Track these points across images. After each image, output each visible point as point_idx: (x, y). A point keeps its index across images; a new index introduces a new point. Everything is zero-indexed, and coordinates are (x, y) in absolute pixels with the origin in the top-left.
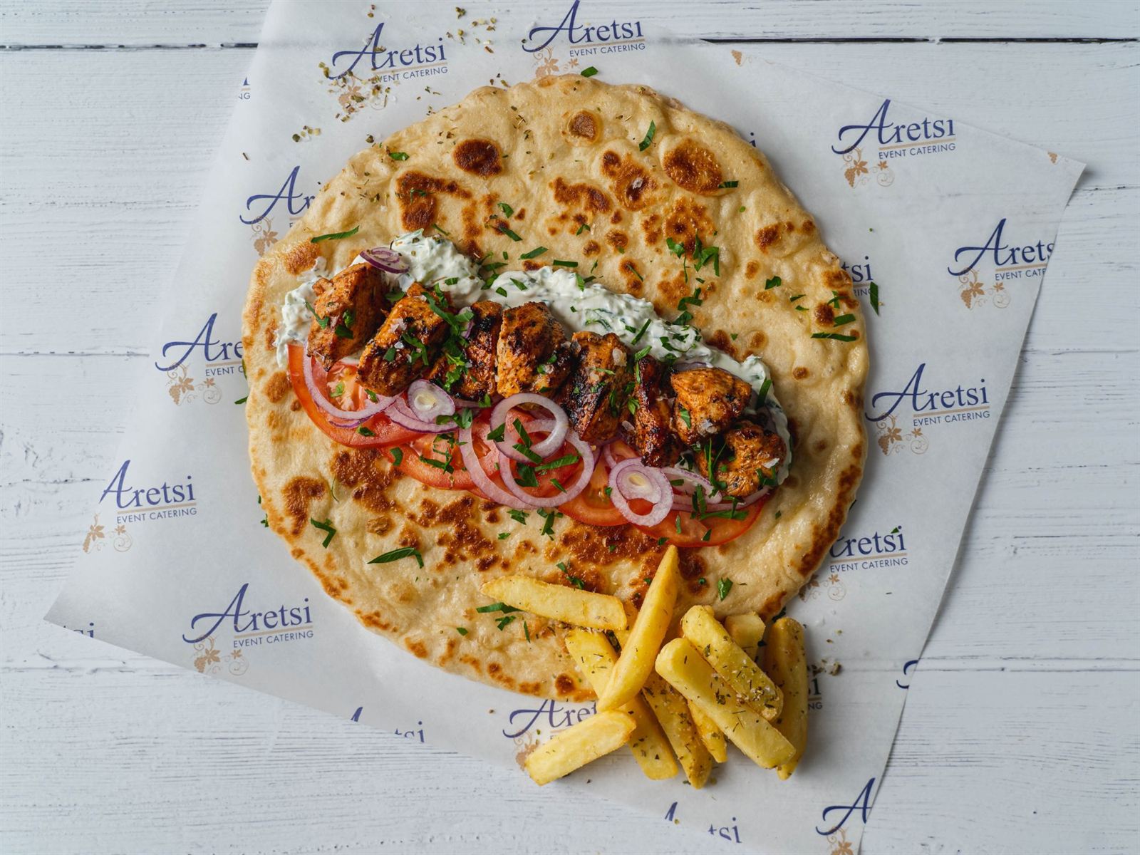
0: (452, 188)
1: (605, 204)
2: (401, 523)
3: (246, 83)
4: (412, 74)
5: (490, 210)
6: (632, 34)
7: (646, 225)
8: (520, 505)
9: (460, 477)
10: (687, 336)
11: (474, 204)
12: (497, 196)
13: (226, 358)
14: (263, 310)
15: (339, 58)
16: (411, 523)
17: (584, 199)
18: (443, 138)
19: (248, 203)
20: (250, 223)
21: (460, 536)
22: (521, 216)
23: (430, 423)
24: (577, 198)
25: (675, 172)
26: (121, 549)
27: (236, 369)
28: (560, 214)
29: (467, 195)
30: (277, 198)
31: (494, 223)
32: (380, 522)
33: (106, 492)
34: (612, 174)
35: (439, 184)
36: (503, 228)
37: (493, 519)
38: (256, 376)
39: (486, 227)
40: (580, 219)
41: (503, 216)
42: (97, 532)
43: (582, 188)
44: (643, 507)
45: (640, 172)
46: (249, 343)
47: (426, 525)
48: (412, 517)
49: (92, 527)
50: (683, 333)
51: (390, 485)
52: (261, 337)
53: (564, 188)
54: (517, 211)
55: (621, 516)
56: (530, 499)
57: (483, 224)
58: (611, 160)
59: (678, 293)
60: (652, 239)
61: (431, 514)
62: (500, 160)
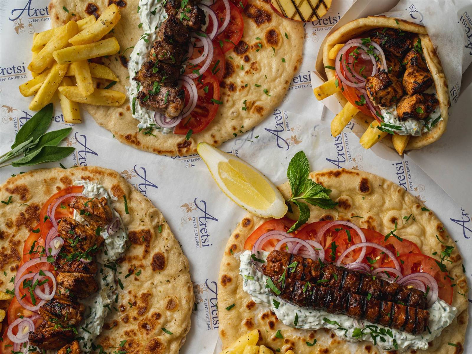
0: (147, 252)
1: (141, 314)
2: (11, 231)
3: (192, 165)
4: (196, 234)
5: (138, 267)
6: (215, 324)
7: (132, 331)
8: (16, 281)
9: (28, 256)
10: (86, 348)
11: (141, 260)
12: (144, 269)
13: (80, 159)
14: (97, 175)
15: (203, 203)
16: (11, 236)
17: (143, 305)
18: (166, 248)
19: (142, 168)
20: (135, 169)
21: (6, 256)
22: (136, 279)
23: (49, 245)
24: (143, 302)
25: (153, 342)
26: (3, 120)
27: (75, 162)
28: (137, 295)
29: (144, 257)
30: (145, 179)
31: (133, 268)
32: (12, 223)
33: (26, 113)
34: (153, 317)
35: (148, 246)
36: (131, 272)
37: (13, 269)
38: (72, 172)
39: (131, 265)
40: (135, 303)
41: (136, 272)
42: (10, 110)
43: (147, 304)
44: (15, 332)
45: (153, 328)
46: (85, 169)
47: (10, 242)
48: (14, 236)
49: (12, 108)
50: (87, 347)
51: (27, 227)
52: (87, 174)
53: (147, 297)
54: (138, 277)
55: (12, 322)
56: (18, 285)
57: (133, 264)
58: (158, 316)
59: (105, 344)
60: (127, 333)
61: (15, 244)
62: (158, 271)
